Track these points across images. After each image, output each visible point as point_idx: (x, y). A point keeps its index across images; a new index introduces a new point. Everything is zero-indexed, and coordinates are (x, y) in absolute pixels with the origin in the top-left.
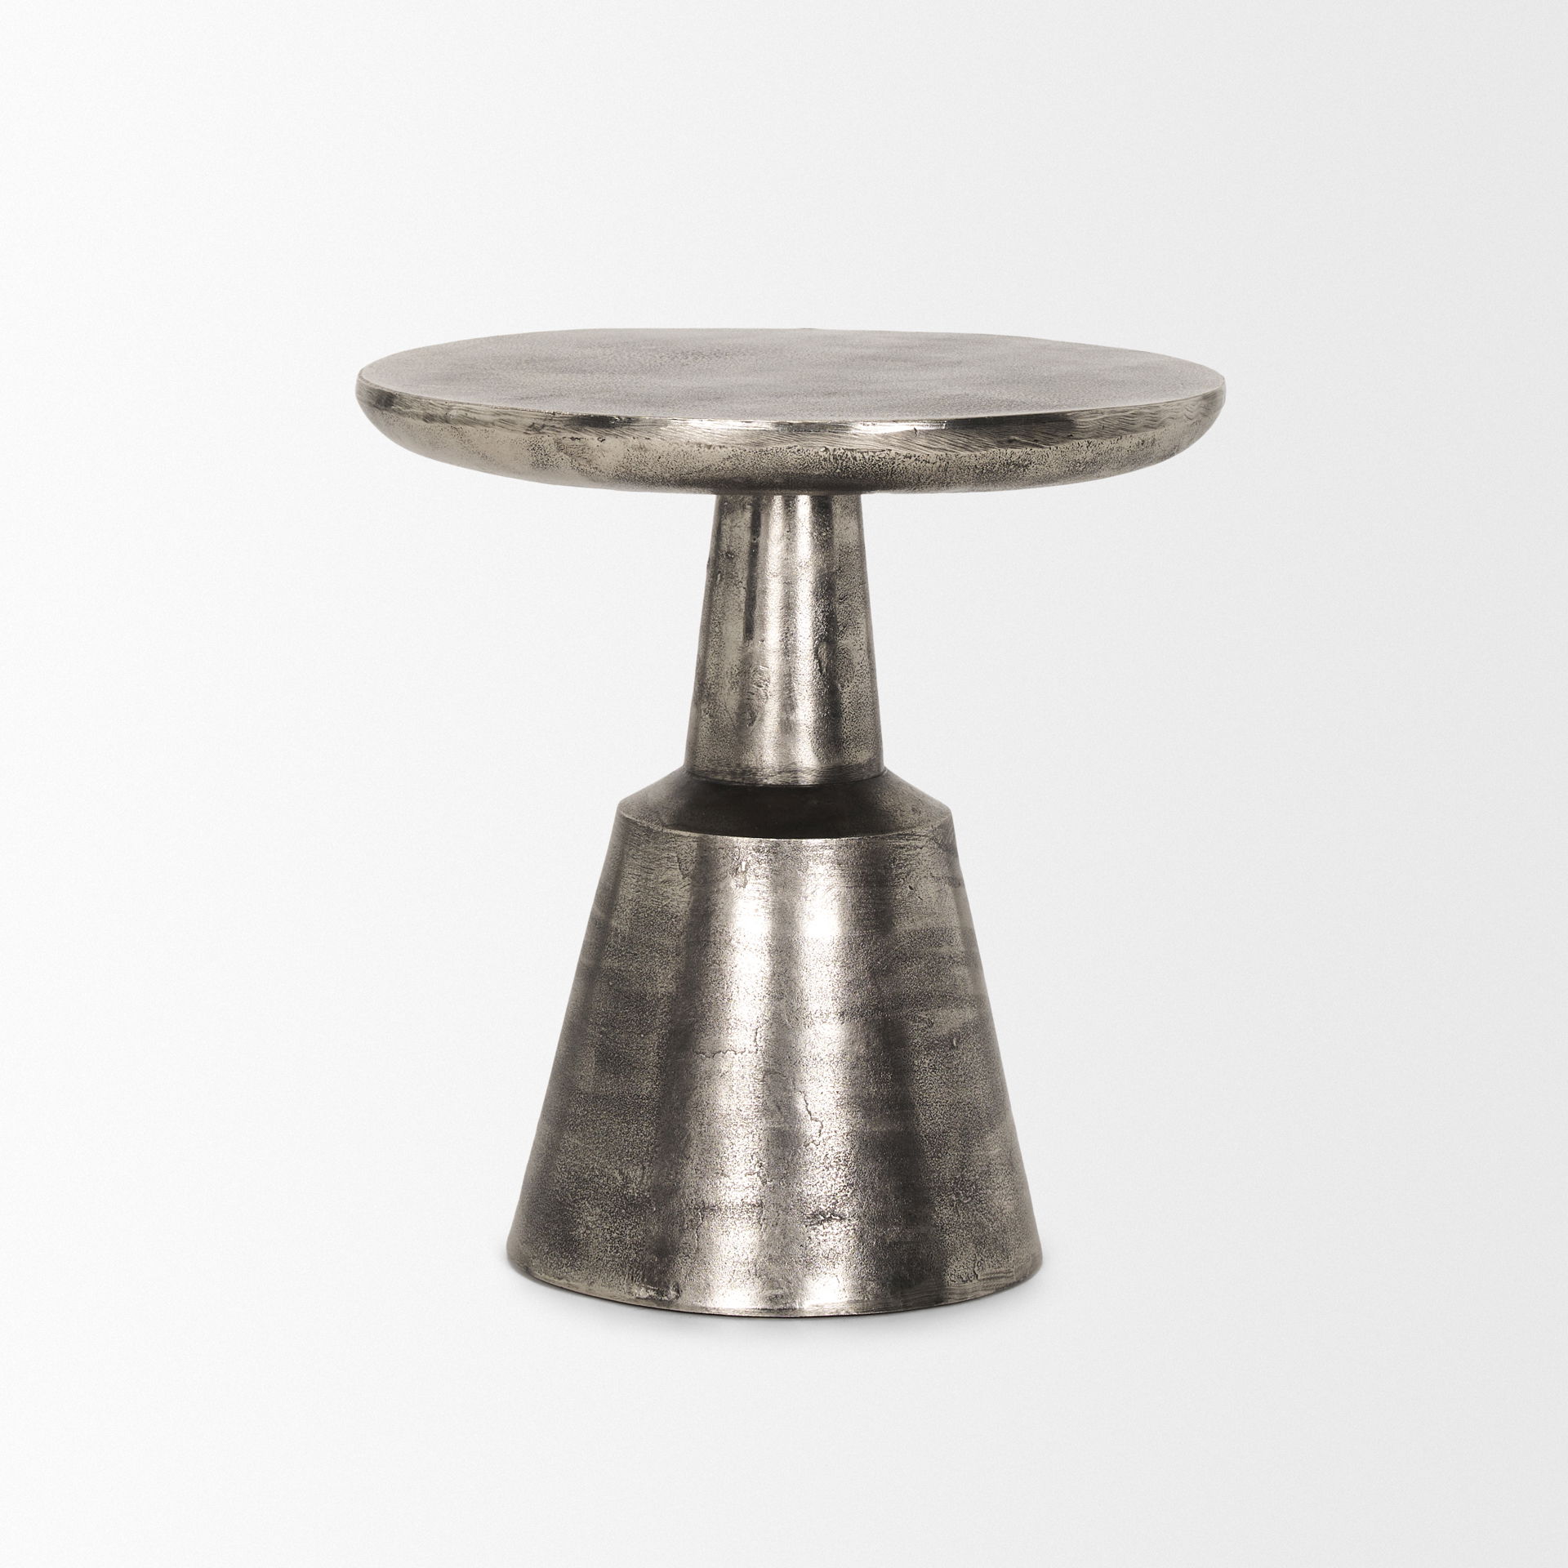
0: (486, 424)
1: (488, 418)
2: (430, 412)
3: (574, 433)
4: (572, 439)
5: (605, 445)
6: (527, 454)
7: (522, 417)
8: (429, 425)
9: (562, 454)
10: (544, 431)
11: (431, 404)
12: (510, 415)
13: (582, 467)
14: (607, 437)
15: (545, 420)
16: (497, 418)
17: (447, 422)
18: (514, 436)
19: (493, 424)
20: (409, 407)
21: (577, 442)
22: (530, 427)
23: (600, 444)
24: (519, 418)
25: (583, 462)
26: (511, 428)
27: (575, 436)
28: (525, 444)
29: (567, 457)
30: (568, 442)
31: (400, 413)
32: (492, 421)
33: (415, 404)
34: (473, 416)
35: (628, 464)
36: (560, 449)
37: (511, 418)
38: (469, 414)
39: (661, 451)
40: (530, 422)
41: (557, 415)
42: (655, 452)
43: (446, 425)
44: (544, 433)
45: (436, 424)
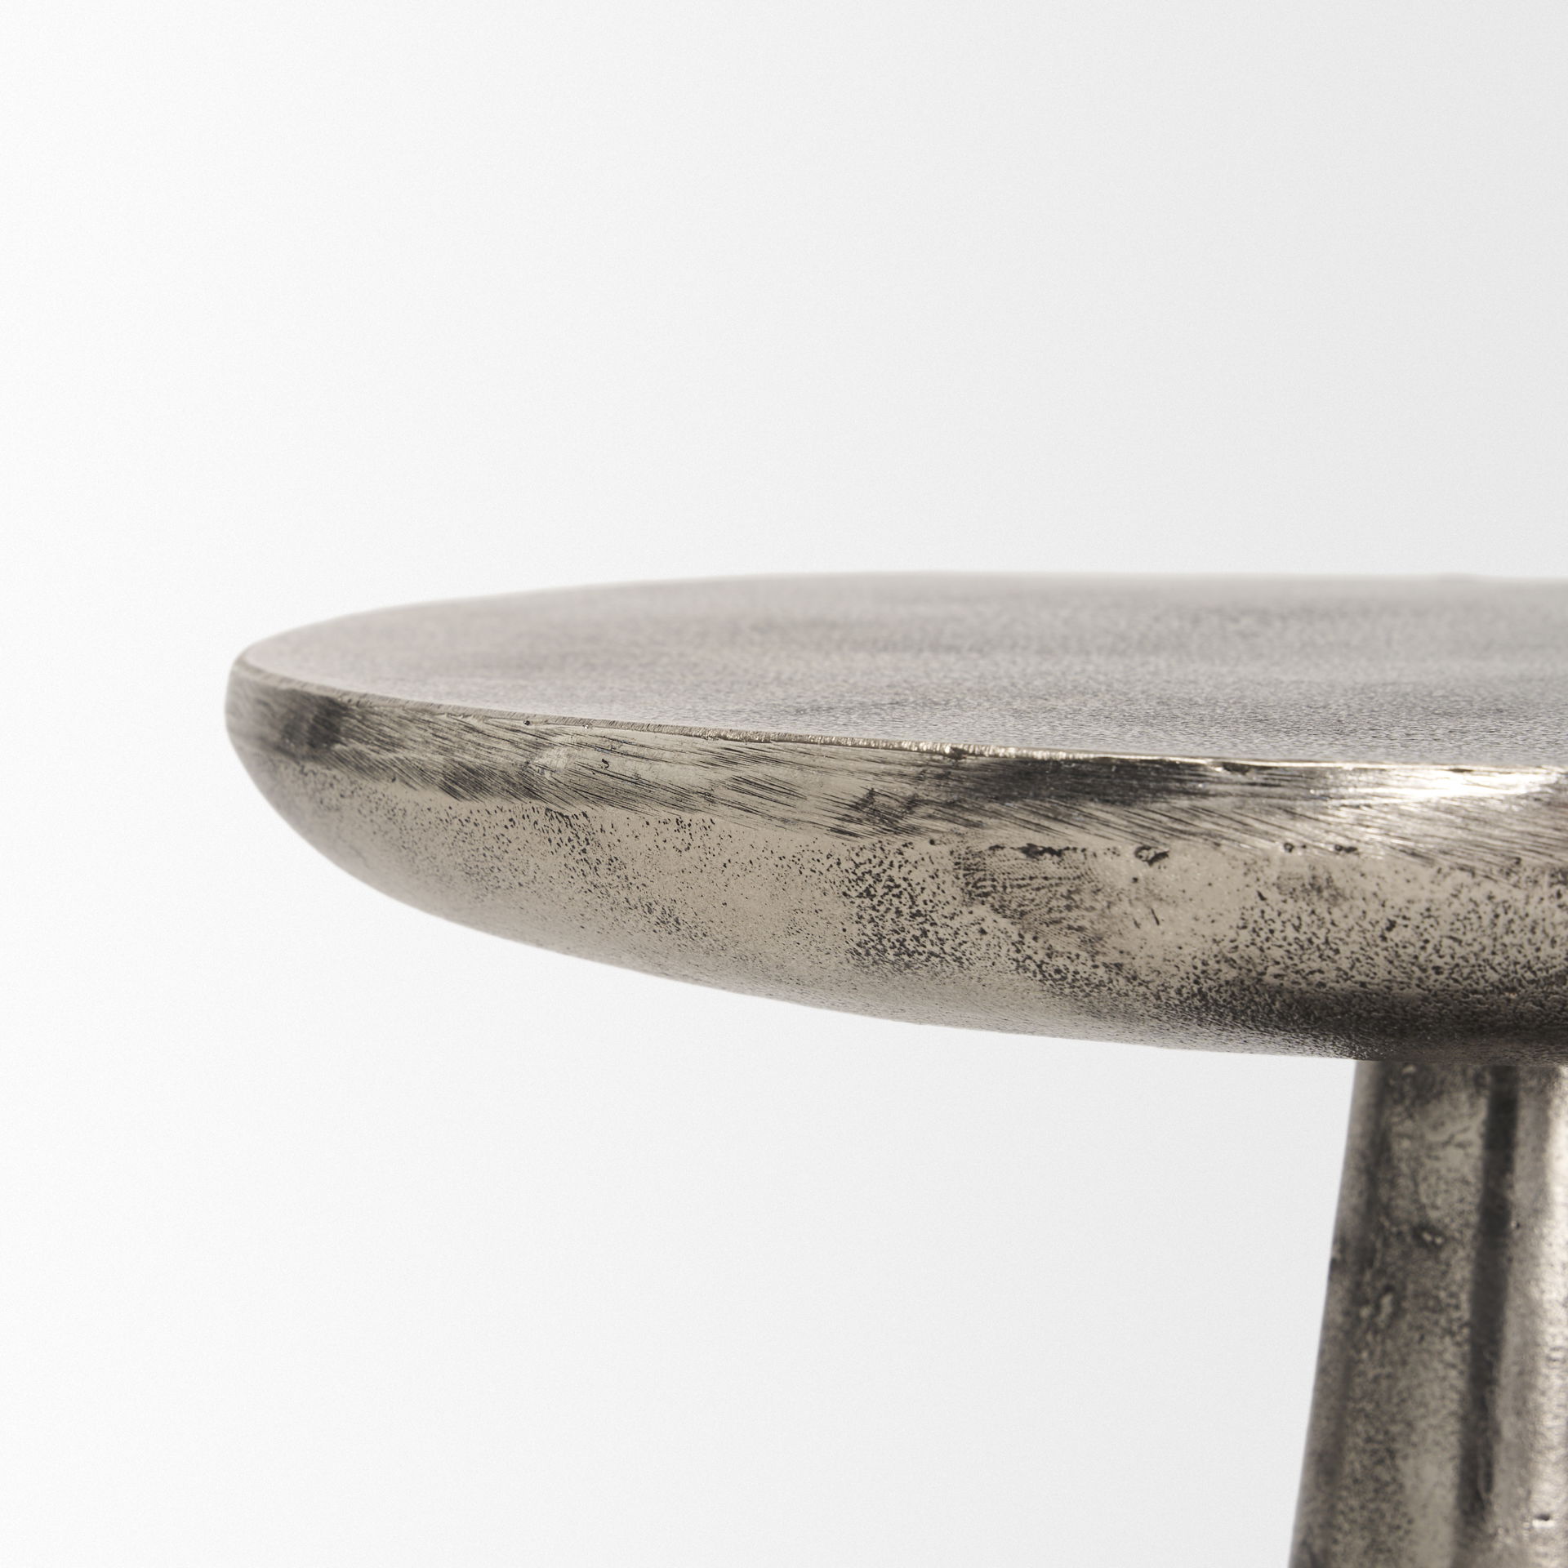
0: (681, 798)
1: (692, 777)
2: (467, 759)
3: (1039, 828)
4: (1031, 851)
5: (1167, 876)
6: (840, 910)
7: (824, 770)
8: (463, 807)
9: (981, 911)
10: (912, 821)
11: (472, 729)
12: (777, 762)
13: (1060, 962)
14: (1177, 844)
15: (918, 779)
16: (725, 773)
17: (531, 792)
18: (791, 841)
19: (709, 797)
20: (393, 745)
21: (1048, 864)
22: (856, 807)
23: (1142, 870)
24: (814, 777)
25: (1065, 943)
26: (779, 811)
27: (1040, 840)
28: (835, 875)
29: (1004, 923)
30: (1012, 863)
31: (363, 767)
32: (706, 786)
33: (414, 732)
34: (629, 767)
35: (1254, 952)
36: (975, 892)
37: (780, 773)
38: (616, 764)
39: (1400, 901)
40: (856, 788)
41: (968, 761)
42: (1375, 905)
43: (528, 804)
44: (913, 830)
45: (491, 803)
